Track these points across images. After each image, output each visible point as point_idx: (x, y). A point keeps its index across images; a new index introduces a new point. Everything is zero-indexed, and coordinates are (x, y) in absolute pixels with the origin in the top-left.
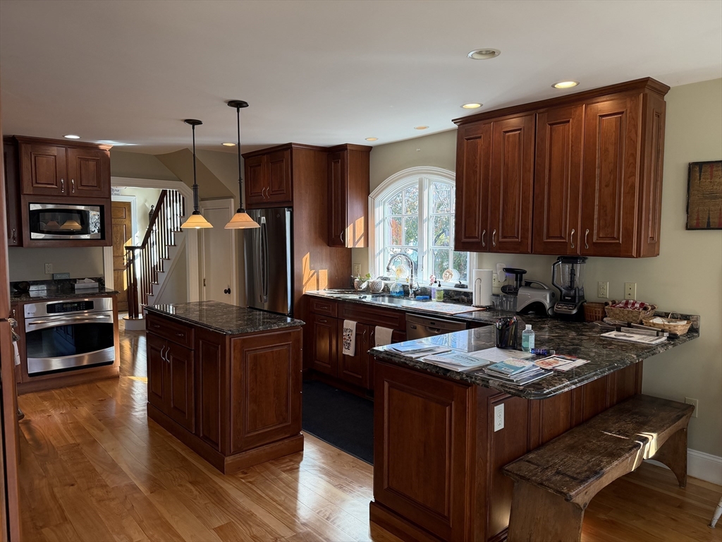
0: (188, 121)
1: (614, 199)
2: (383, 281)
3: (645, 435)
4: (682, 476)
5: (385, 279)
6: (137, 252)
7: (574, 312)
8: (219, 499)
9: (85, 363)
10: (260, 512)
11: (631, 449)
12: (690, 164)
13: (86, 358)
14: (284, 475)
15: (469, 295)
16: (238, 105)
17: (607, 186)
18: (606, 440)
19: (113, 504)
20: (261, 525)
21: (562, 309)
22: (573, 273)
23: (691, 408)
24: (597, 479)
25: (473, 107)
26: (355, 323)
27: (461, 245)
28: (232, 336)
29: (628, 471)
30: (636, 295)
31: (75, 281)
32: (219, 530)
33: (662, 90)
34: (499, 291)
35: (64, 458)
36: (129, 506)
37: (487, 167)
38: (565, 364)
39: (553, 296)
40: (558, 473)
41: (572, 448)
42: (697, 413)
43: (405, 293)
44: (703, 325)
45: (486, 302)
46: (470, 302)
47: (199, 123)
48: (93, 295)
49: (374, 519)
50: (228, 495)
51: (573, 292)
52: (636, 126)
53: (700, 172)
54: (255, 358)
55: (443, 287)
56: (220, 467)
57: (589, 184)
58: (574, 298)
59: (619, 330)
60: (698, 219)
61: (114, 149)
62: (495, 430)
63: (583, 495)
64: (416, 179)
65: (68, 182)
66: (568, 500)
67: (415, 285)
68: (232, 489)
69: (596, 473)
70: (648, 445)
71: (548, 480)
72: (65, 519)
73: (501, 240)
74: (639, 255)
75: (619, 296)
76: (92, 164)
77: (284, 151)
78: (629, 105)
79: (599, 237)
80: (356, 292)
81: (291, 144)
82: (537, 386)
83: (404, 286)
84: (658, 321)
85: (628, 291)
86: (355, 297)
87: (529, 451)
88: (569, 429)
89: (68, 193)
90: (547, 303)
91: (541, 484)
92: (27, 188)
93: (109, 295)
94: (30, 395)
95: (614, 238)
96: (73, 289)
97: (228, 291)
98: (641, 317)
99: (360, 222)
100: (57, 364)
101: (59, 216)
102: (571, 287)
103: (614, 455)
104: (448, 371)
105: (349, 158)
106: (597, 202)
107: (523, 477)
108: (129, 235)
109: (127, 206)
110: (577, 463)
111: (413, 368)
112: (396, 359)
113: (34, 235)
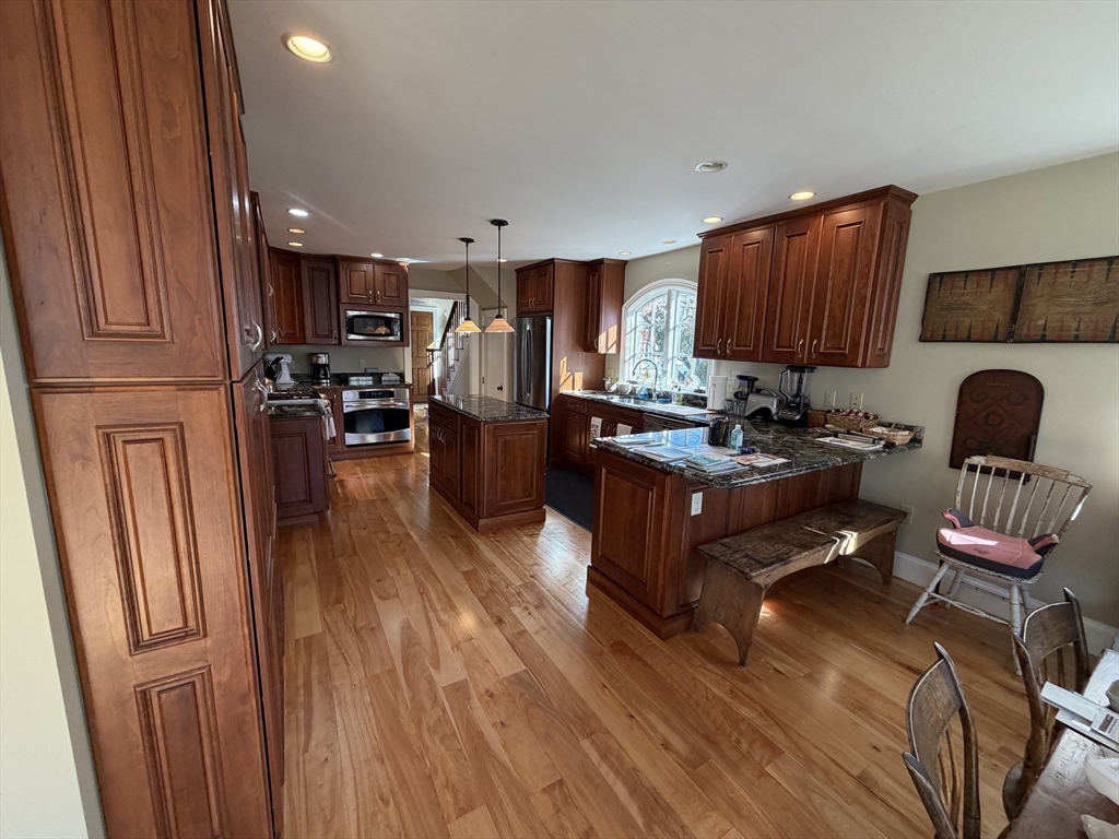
0: (462, 239)
1: (844, 311)
2: (631, 385)
3: (843, 532)
4: (888, 577)
5: (634, 383)
6: (436, 354)
7: (798, 417)
8: (471, 551)
9: (392, 440)
10: (500, 564)
11: (825, 544)
12: (930, 275)
13: (392, 436)
14: (526, 538)
15: (705, 399)
16: (500, 223)
17: (839, 297)
18: (803, 534)
19: (391, 546)
20: (499, 573)
21: (789, 415)
22: (800, 381)
23: (904, 514)
24: (782, 565)
25: (714, 222)
26: (601, 420)
27: (698, 353)
28: (486, 422)
29: (820, 562)
30: (862, 405)
31: (382, 374)
32: (465, 573)
33: (908, 198)
34: (732, 397)
35: (363, 509)
36: (402, 548)
37: (726, 279)
38: (763, 461)
39: (780, 402)
40: (746, 556)
41: (768, 538)
42: (911, 519)
43: (649, 396)
44: (927, 438)
45: (718, 407)
46: (705, 406)
47: (472, 241)
48: (394, 386)
49: (590, 579)
50: (478, 548)
51: (798, 400)
52: (873, 236)
53: (941, 283)
54: (505, 442)
55: (682, 392)
56: (476, 527)
57: (820, 297)
58: (798, 405)
59: (836, 436)
60: (933, 331)
61: (410, 266)
62: (692, 514)
63: (765, 577)
64: (665, 290)
65: (374, 292)
66: (748, 578)
67: (658, 389)
68: (483, 546)
69: (782, 560)
70: (845, 542)
71: (735, 561)
72: (355, 552)
73: (735, 348)
74: (864, 365)
75: (845, 406)
76: (393, 278)
77: (546, 266)
78: (868, 215)
79: (826, 348)
80: (606, 393)
81: (553, 259)
82: (726, 478)
83: (649, 390)
84: (878, 430)
85: (854, 401)
86: (605, 397)
87: (726, 536)
88: (772, 521)
89: (375, 301)
90: (774, 409)
91: (727, 564)
92: (344, 299)
93: (408, 386)
94: (347, 461)
95: (841, 349)
96: (381, 381)
97: (500, 388)
98: (861, 426)
99: (613, 330)
100: (372, 438)
101: (370, 321)
102: (797, 395)
103: (805, 547)
104: (653, 460)
105: (605, 270)
106: (827, 313)
107: (712, 557)
108: (431, 339)
109: (430, 315)
110: (767, 550)
111: (625, 457)
112: (612, 449)
113: (352, 337)
